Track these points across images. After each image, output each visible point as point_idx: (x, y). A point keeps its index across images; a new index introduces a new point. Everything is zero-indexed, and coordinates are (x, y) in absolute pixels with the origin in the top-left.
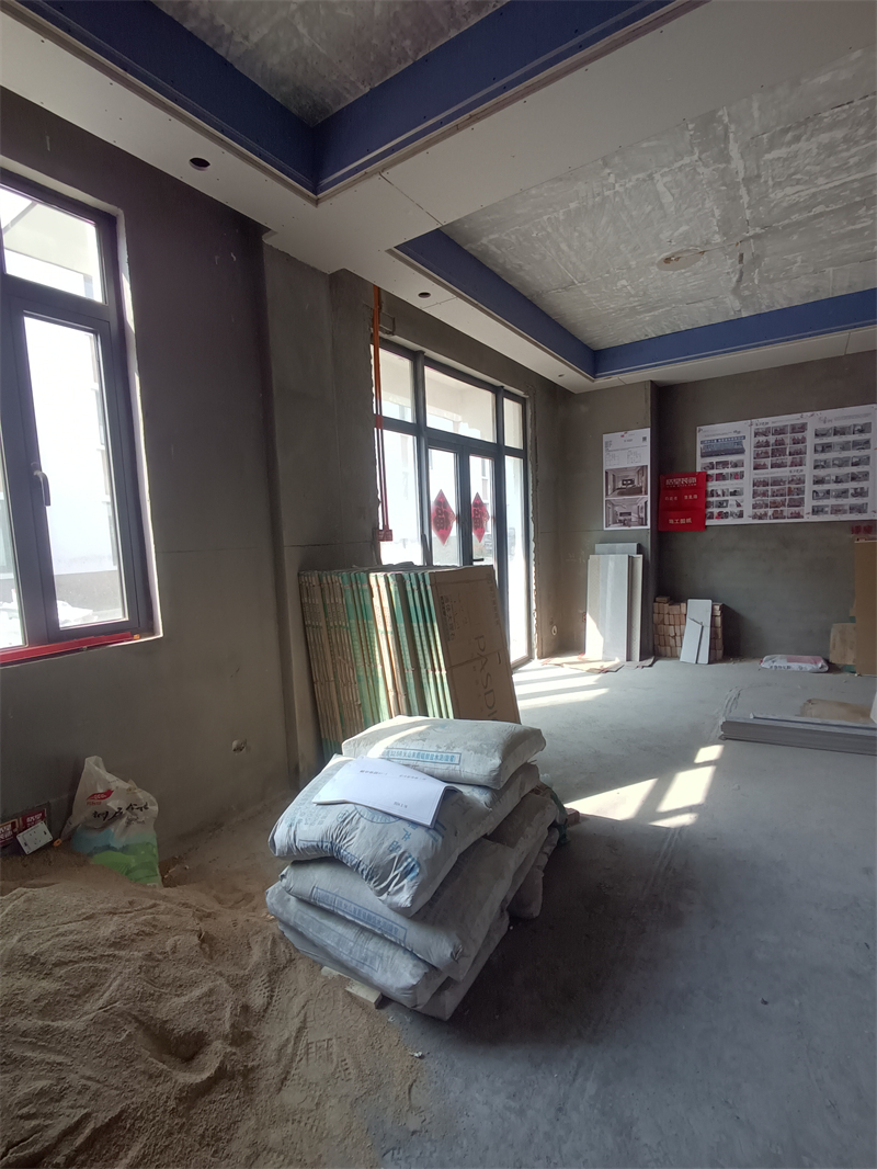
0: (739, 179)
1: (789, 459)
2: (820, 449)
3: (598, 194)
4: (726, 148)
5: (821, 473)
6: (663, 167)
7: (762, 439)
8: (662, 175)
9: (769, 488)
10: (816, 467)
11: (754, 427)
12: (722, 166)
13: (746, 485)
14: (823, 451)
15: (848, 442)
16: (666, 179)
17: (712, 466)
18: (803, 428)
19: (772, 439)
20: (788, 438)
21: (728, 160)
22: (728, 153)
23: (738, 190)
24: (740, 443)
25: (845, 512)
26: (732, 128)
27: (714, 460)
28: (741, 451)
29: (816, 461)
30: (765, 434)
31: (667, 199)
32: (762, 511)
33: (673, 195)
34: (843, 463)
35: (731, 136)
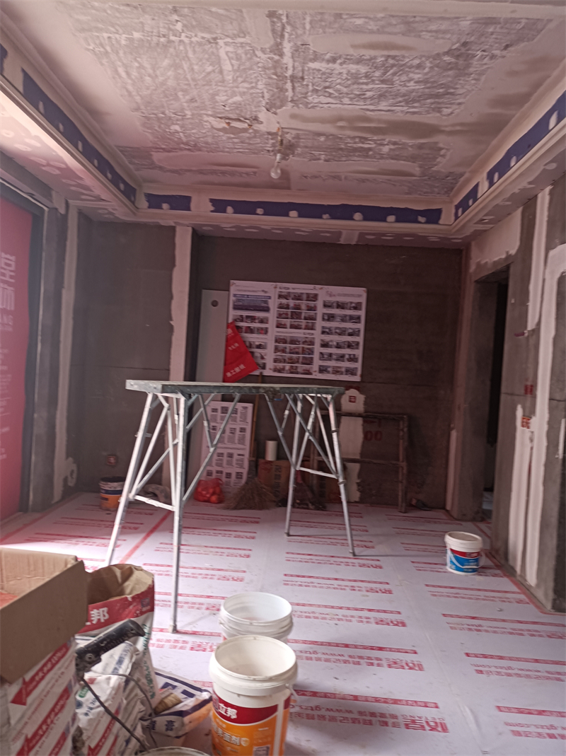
0: (288, 75)
1: (303, 323)
2: (326, 318)
3: (164, 36)
4: (281, 44)
5: (327, 338)
6: (227, 36)
7: (284, 301)
8: (226, 44)
9: (288, 345)
10: (323, 333)
11: (278, 290)
12: (277, 57)
13: (269, 340)
14: (328, 320)
15: (346, 316)
16: (230, 49)
17: (241, 319)
18: (315, 297)
19: (292, 303)
20: (303, 304)
21: (281, 55)
22: (282, 49)
23: (286, 83)
24: (266, 302)
25: (342, 373)
26: (288, 29)
27: (245, 313)
28: (267, 310)
29: (323, 327)
30: (286, 297)
31: (227, 66)
32: (280, 365)
33: (232, 65)
34: (342, 332)
35: (286, 35)
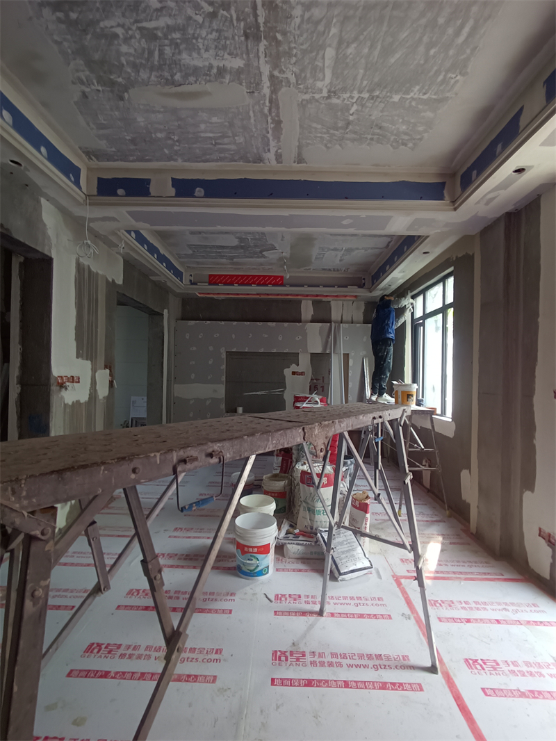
0: (264, 43)
6: (317, 101)
8: (321, 91)
12: (276, 73)
16: (319, 84)
21: (272, 77)
22: (271, 85)
26: (266, 110)
31: (330, 53)
33: (323, 58)
35: (267, 104)
